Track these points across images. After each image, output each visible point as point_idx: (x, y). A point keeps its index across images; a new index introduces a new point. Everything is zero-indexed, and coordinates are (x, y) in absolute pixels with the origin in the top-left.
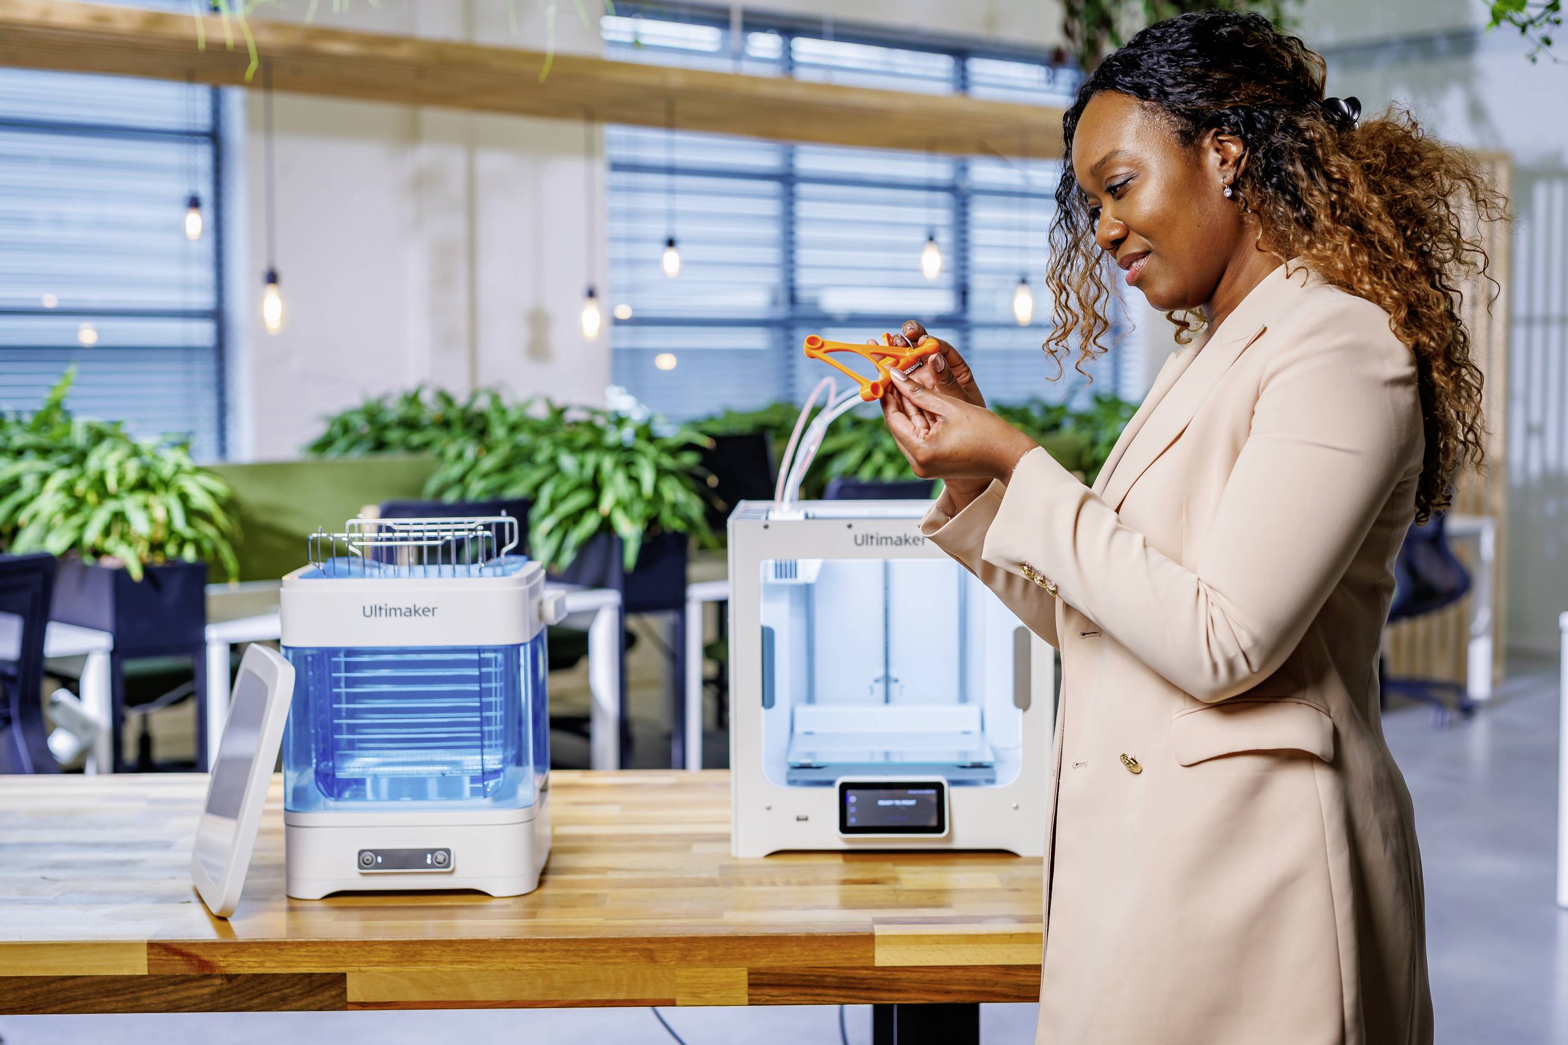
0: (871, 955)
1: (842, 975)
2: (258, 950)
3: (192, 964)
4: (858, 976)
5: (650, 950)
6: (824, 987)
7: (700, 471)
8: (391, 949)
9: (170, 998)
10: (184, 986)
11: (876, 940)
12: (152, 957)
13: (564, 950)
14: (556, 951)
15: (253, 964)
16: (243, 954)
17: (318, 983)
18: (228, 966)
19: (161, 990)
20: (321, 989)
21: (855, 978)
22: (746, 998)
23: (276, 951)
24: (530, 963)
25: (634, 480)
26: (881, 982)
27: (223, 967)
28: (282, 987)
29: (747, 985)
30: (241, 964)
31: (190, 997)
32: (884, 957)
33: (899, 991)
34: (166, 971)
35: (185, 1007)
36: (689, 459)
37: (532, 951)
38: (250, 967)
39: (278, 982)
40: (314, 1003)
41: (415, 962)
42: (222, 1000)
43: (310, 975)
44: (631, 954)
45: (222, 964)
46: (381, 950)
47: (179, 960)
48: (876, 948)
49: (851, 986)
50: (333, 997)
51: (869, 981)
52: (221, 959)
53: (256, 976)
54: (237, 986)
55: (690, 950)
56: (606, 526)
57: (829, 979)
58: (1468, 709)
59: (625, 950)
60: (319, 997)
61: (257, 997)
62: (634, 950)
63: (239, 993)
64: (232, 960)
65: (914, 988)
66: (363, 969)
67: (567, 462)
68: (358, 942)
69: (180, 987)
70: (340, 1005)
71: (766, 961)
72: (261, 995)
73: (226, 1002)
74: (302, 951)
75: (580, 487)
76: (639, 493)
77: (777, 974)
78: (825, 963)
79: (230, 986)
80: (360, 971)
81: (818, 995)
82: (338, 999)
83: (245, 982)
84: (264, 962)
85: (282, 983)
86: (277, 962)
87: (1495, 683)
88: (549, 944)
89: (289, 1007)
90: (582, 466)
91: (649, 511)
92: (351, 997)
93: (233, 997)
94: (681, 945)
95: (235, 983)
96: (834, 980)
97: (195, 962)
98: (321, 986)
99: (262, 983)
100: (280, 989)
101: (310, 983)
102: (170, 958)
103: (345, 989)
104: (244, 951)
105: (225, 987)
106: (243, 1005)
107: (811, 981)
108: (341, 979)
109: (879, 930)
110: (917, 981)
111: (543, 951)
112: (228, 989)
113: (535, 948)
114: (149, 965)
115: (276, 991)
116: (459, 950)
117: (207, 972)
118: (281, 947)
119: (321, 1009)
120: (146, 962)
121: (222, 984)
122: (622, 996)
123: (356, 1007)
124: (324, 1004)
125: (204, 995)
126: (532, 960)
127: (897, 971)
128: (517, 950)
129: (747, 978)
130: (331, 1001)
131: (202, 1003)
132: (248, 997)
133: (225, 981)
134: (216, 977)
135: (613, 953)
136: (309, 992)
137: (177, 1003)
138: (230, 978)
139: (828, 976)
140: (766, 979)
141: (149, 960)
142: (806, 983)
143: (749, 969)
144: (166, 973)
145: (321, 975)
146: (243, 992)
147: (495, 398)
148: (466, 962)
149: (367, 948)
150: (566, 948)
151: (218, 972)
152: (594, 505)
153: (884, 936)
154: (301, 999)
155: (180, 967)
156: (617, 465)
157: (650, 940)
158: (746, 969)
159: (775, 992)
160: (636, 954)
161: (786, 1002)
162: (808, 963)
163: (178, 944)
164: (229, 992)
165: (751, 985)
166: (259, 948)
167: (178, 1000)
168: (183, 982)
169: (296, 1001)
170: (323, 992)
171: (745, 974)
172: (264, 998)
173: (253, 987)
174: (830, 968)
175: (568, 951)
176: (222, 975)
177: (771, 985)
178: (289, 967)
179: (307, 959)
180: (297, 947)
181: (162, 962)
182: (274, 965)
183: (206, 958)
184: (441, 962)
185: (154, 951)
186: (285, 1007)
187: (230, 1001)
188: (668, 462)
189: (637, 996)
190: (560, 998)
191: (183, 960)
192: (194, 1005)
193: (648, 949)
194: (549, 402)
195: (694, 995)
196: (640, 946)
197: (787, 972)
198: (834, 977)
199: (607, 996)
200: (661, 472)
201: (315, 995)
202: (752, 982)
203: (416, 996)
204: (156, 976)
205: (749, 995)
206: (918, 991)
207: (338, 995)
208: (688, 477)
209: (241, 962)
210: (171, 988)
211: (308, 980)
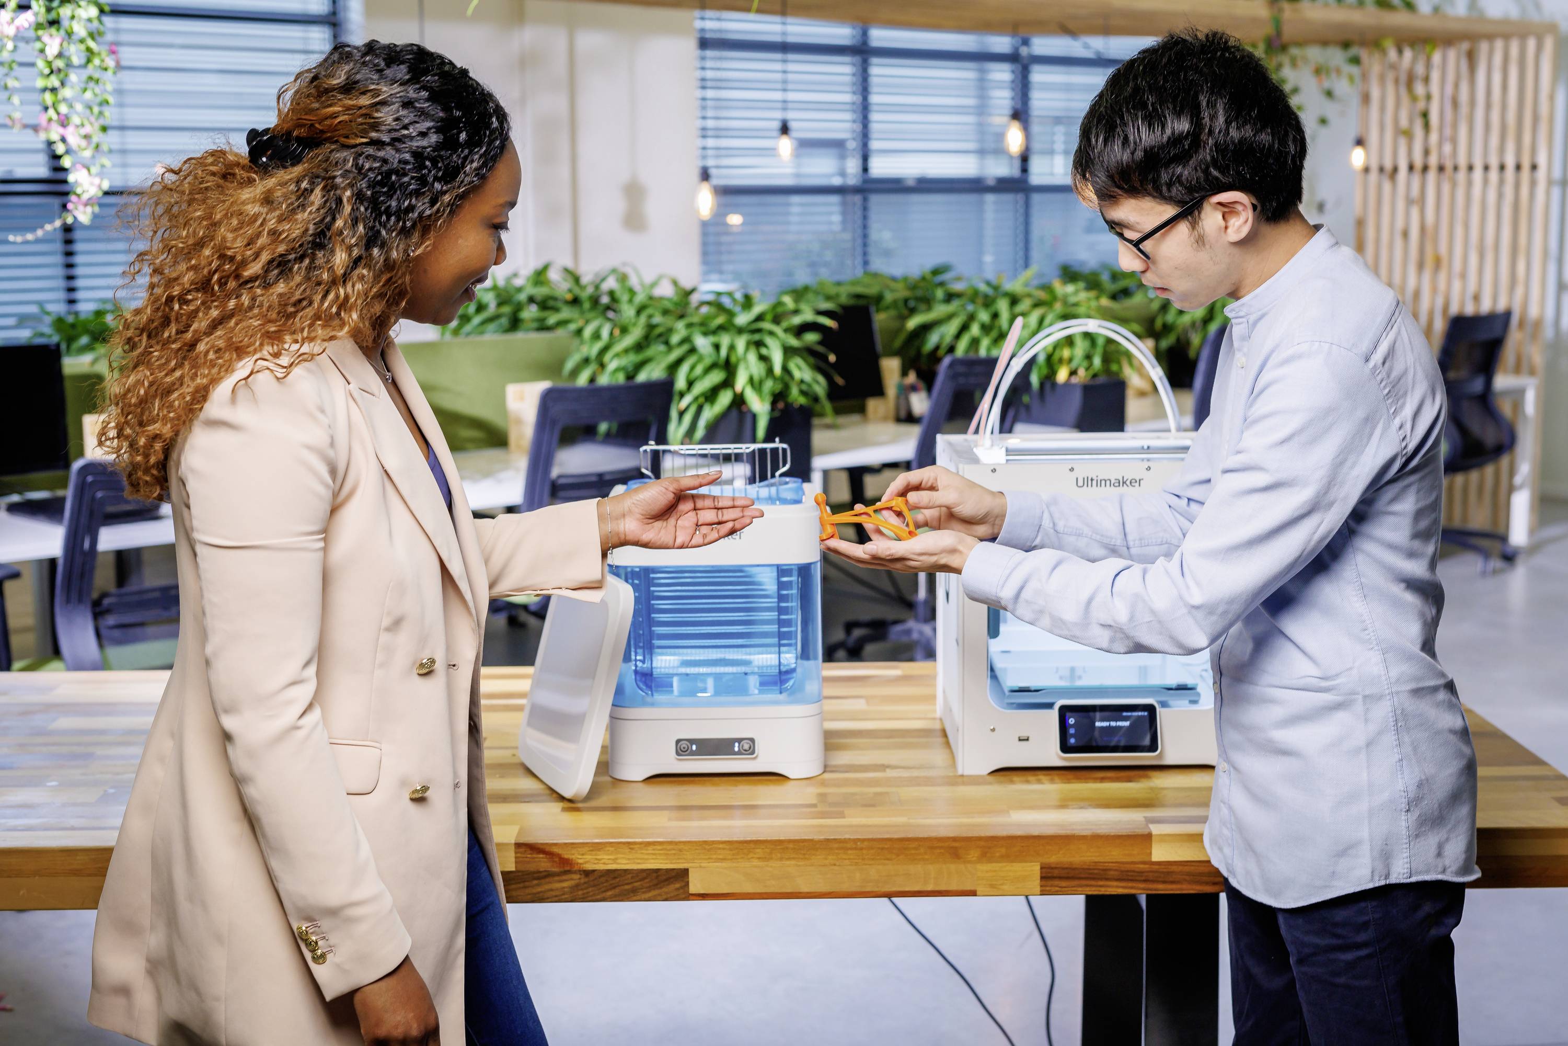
0: (1149, 851)
1: (1123, 869)
2: (611, 849)
3: (554, 862)
4: (1137, 870)
5: (956, 848)
6: (1107, 879)
7: (821, 349)
8: (727, 847)
9: (534, 891)
10: (547, 880)
11: (1153, 838)
12: (519, 855)
13: (879, 848)
14: (872, 848)
15: (607, 862)
16: (598, 853)
17: (665, 877)
18: (586, 863)
19: (527, 884)
20: (667, 883)
21: (1134, 871)
22: (1038, 889)
23: (627, 851)
24: (849, 859)
25: (763, 358)
26: (1156, 875)
27: (581, 864)
28: (632, 881)
29: (1039, 878)
30: (596, 862)
31: (552, 890)
32: (1160, 853)
33: (1173, 882)
34: (532, 867)
35: (548, 898)
36: (811, 338)
37: (851, 849)
38: (604, 864)
39: (630, 876)
40: (660, 895)
41: (749, 859)
42: (580, 893)
43: (657, 871)
44: (938, 851)
45: (580, 861)
46: (720, 849)
47: (543, 858)
48: (1153, 845)
49: (1130, 878)
50: (677, 889)
51: (1146, 874)
52: (580, 857)
53: (609, 872)
54: (593, 880)
55: (989, 848)
56: (739, 401)
57: (1112, 873)
58: (1509, 558)
59: (932, 848)
60: (665, 890)
61: (611, 889)
62: (941, 847)
63: (594, 886)
64: (588, 857)
65: (1185, 880)
66: (703, 865)
67: (702, 343)
68: (699, 842)
69: (543, 881)
70: (683, 896)
71: (1056, 858)
72: (614, 888)
73: (584, 894)
74: (650, 850)
75: (713, 366)
76: (770, 371)
77: (1067, 868)
78: (1107, 859)
79: (586, 880)
80: (701, 867)
81: (1101, 886)
82: (681, 891)
83: (600, 877)
84: (616, 859)
85: (632, 878)
86: (629, 859)
87: (1532, 531)
88: (866, 843)
89: (638, 898)
90: (717, 347)
91: (779, 387)
92: (693, 889)
93: (590, 889)
94: (982, 843)
95: (591, 878)
96: (1116, 873)
97: (557, 860)
98: (666, 880)
99: (615, 878)
100: (632, 883)
101: (657, 877)
102: (534, 856)
103: (688, 882)
104: (599, 850)
105: (582, 881)
106: (599, 897)
107: (1096, 874)
108: (684, 873)
109: (1155, 829)
110: (1189, 874)
111: (861, 849)
112: (585, 883)
113: (854, 846)
114: (516, 862)
115: (628, 884)
116: (787, 848)
117: (567, 868)
118: (632, 846)
119: (666, 900)
120: (513, 860)
121: (580, 879)
122: (930, 888)
123: (697, 898)
124: (669, 896)
125: (564, 888)
126: (852, 857)
127: (1171, 865)
128: (837, 849)
129: (1039, 872)
130: (676, 893)
131: (563, 894)
132: (603, 889)
133: (583, 876)
134: (575, 872)
135: (922, 850)
136: (657, 885)
137: (541, 894)
138: (587, 873)
139: (1110, 870)
140: (1056, 873)
141: (516, 858)
142: (1091, 876)
143: (1041, 864)
144: (532, 870)
145: (668, 871)
146: (599, 885)
147: (623, 278)
148: (794, 858)
149: (707, 847)
150: (881, 846)
151: (576, 868)
152: (728, 383)
153: (1160, 835)
154: (650, 891)
155: (543, 864)
156: (749, 344)
157: (955, 839)
158: (1039, 864)
159: (1063, 883)
160: (942, 851)
161: (1073, 892)
162: (1093, 858)
163: (542, 844)
164: (586, 885)
165: (1042, 878)
166: (612, 847)
167: (541, 892)
168: (545, 877)
169: (644, 893)
170: (668, 885)
171: (1038, 868)
172: (617, 891)
173: (607, 881)
174: (1112, 862)
175: (882, 849)
176: (580, 871)
177: (1060, 878)
178: (639, 863)
179: (654, 857)
180: (645, 846)
181: (528, 860)
182: (625, 861)
183: (566, 856)
184: (772, 859)
185: (521, 850)
186: (635, 898)
187: (588, 893)
188: (794, 342)
189: (943, 888)
190: (876, 889)
191: (546, 858)
192: (556, 896)
193: (952, 847)
194: (675, 283)
195: (992, 886)
196: (946, 844)
197: (1074, 866)
198: (1116, 870)
199: (917, 888)
200: (789, 351)
201: (661, 888)
202: (1044, 875)
203: (749, 888)
204: (523, 872)
205: (1041, 886)
206: (1190, 882)
207: (682, 888)
208: (813, 356)
209: (596, 859)
210: (535, 882)
211: (655, 875)
